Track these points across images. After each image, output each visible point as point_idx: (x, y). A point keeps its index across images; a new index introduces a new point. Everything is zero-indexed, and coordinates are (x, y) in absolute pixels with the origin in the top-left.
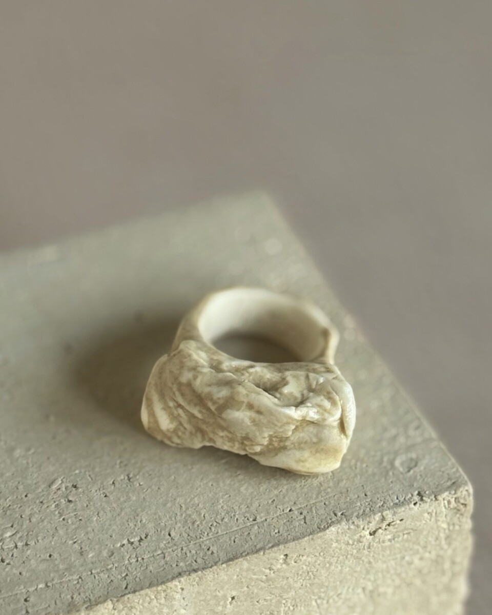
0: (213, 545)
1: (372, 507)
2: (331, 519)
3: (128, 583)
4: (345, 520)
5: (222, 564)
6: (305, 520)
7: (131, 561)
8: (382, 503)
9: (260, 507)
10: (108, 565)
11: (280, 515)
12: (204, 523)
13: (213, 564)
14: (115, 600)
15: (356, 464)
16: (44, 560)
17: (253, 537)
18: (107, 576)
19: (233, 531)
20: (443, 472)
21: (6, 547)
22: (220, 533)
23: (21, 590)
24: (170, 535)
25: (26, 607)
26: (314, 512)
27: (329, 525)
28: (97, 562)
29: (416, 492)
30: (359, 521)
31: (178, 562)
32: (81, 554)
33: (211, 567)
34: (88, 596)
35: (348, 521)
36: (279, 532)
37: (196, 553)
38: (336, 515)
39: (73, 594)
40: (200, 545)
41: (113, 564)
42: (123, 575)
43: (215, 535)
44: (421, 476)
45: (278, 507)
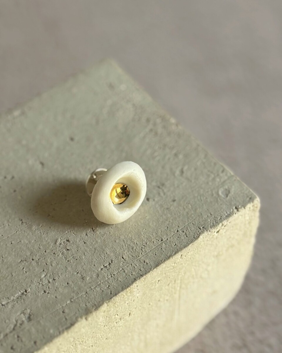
0: (146, 259)
1: (216, 220)
2: (198, 232)
3: (111, 290)
4: (205, 230)
5: (154, 269)
6: (186, 235)
7: (109, 278)
8: (220, 217)
9: (162, 233)
10: (98, 283)
11: (173, 235)
12: (138, 247)
13: (150, 270)
14: (107, 301)
15: (201, 199)
16: (65, 287)
17: (164, 250)
18: (99, 289)
19: (153, 249)
20: (244, 193)
21: (44, 284)
22: (147, 252)
23: (59, 306)
24: (123, 258)
25: (65, 316)
26: (189, 229)
27: (198, 235)
28: (92, 281)
29: (234, 207)
30: (212, 229)
31: (131, 272)
32: (83, 278)
33: (149, 272)
34: (94, 303)
35: (207, 231)
36: (176, 245)
37: (139, 265)
38: (200, 229)
39: (86, 303)
40: (140, 260)
41: (101, 282)
42: (107, 286)
43: (145, 253)
44: (234, 198)
45: (171, 230)
